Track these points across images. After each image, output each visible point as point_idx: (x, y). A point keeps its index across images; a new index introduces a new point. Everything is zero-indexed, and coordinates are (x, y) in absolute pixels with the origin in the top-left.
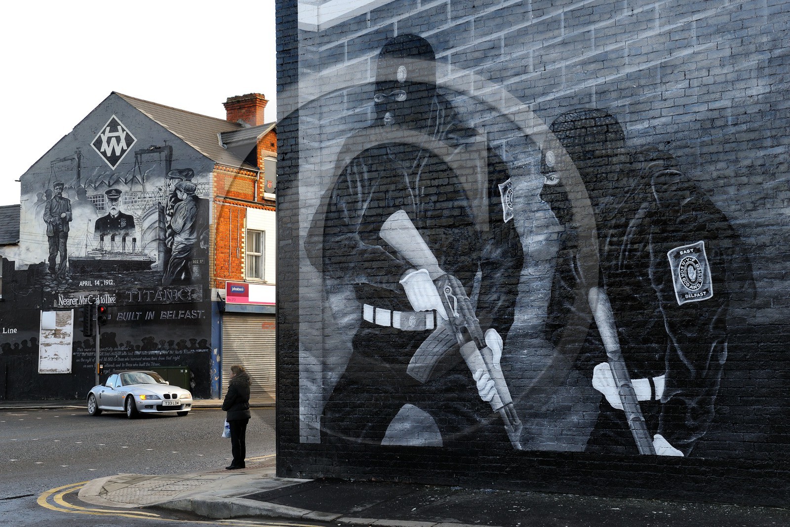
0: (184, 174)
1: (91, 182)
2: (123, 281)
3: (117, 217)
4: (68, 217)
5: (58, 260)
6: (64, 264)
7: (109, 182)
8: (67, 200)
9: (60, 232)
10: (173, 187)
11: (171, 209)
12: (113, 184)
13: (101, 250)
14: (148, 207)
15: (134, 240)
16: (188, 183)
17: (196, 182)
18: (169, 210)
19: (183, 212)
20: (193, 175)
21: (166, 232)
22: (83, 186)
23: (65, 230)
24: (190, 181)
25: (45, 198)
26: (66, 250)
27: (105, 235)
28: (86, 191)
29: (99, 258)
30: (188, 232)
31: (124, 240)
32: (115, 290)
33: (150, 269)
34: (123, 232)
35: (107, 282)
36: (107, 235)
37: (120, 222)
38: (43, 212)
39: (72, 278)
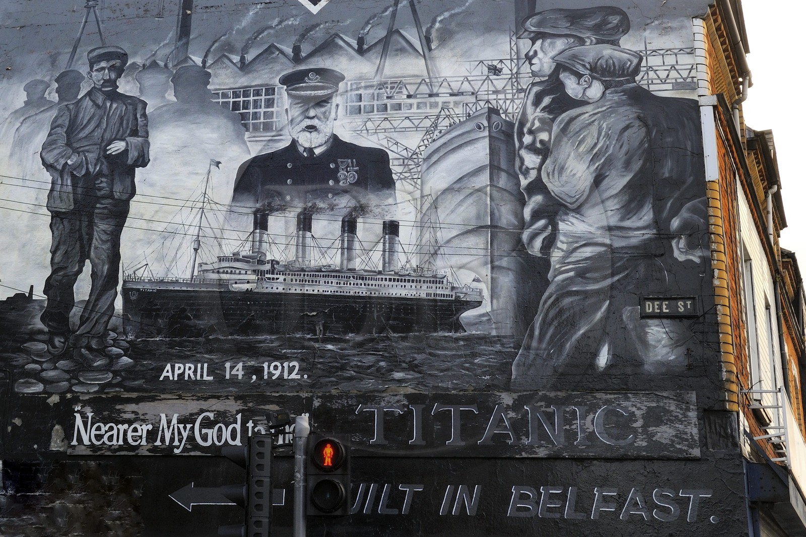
0: (591, 23)
1: (230, 48)
2: (343, 368)
3: (323, 155)
4: (133, 155)
5: (83, 288)
6: (103, 305)
7: (297, 50)
8: (136, 104)
9: (98, 199)
10: (544, 62)
11: (540, 130)
12: (311, 55)
13: (256, 260)
14: (446, 122)
15: (392, 228)
16: (607, 51)
17: (639, 47)
18: (531, 132)
19: (589, 142)
20: (625, 26)
21: (523, 203)
22: (198, 60)
23: (117, 195)
24: (615, 43)
25: (55, 97)
26: (115, 257)
27: (272, 210)
28: (209, 75)
29: (245, 287)
30: (613, 205)
31: (349, 226)
32: (310, 400)
33: (458, 326)
34: (344, 203)
35: (273, 370)
36: (282, 208)
37: (336, 170)
38: (41, 138)
39: (132, 350)
